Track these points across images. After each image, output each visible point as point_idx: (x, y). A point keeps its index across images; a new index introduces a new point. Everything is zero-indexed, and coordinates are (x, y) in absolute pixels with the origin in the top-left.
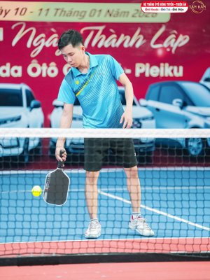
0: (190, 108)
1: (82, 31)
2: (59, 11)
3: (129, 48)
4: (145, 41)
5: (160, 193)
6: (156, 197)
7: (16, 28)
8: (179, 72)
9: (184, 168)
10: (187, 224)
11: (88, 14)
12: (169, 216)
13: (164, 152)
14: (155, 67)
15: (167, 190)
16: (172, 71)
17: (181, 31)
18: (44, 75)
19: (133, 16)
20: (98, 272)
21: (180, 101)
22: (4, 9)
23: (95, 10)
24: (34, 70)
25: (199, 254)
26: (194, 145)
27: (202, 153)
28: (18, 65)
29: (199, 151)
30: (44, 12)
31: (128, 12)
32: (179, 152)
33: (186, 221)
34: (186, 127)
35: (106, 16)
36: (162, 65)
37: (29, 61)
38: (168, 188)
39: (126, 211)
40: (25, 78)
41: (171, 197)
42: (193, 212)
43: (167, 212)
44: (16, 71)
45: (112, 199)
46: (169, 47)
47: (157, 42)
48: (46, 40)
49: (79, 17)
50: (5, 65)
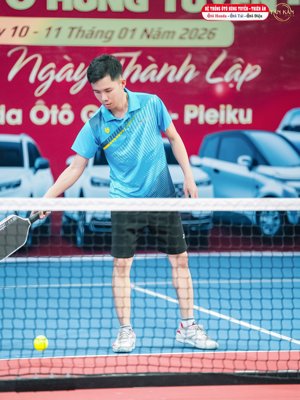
0: (262, 169)
2: (75, 31)
3: (175, 83)
4: (198, 73)
5: (219, 289)
6: (214, 294)
7: (15, 53)
8: (246, 117)
9: (255, 254)
10: (259, 332)
11: (116, 34)
12: (233, 320)
13: (226, 230)
14: (212, 111)
15: (230, 284)
16: (237, 116)
17: (249, 60)
18: (54, 122)
19: (181, 38)
21: (248, 158)
23: (127, 29)
24: (40, 115)
25: (276, 374)
26: (269, 220)
27: (279, 232)
28: (17, 108)
29: (275, 230)
30: (53, 33)
31: (174, 33)
32: (247, 231)
33: (258, 328)
34: (256, 196)
35: (142, 37)
36: (222, 107)
37: (32, 102)
38: (232, 282)
39: (171, 313)
40: (27, 127)
41: (235, 294)
42: (267, 315)
43: (230, 316)
44: (14, 117)
45: (151, 297)
46: (233, 81)
47: (214, 75)
48: (57, 71)
49: (103, 39)
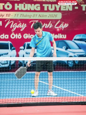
0: (69, 50)
1: (30, 22)
2: (22, 15)
3: (47, 28)
4: (53, 26)
5: (58, 81)
6: (57, 82)
7: (6, 21)
8: (65, 37)
9: (67, 71)
10: (68, 92)
11: (32, 16)
12: (62, 89)
13: (60, 66)
14: (56, 35)
15: (61, 79)
16: (62, 36)
17: (65, 22)
18: (16, 38)
19: (48, 17)
20: (36, 109)
21: (65, 47)
22: (2, 14)
23: (35, 15)
24: (13, 36)
25: (72, 102)
26: (71, 63)
27: (73, 66)
28: (7, 34)
29: (72, 65)
30: (16, 15)
31: (47, 16)
32: (65, 66)
33: (68, 91)
34: (67, 57)
35: (39, 17)
36: (59, 34)
37: (11, 33)
38: (59, 79)
39: (46, 87)
40: (10, 39)
41: (62, 82)
42: (70, 87)
43: (61, 88)
44: (6, 37)
45: (41, 83)
46: (61, 28)
47: (57, 26)
48: (17, 25)
49: (29, 17)
50: (2, 34)
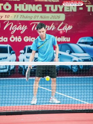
0: (73, 54)
1: (31, 24)
2: (22, 16)
3: (49, 30)
4: (55, 28)
6: (60, 88)
7: (5, 23)
8: (68, 40)
9: (71, 77)
11: (33, 18)
12: (65, 96)
13: (63, 71)
14: (59, 38)
16: (66, 39)
17: (69, 24)
18: (16, 41)
19: (51, 18)
20: (37, 118)
21: (69, 51)
22: (1, 15)
23: (36, 16)
24: (12, 39)
25: (77, 110)
26: (75, 68)
27: (78, 71)
28: (6, 37)
29: (76, 70)
30: (16, 17)
31: (49, 17)
32: (69, 71)
33: (72, 98)
34: (71, 61)
35: (40, 18)
36: (62, 37)
37: (11, 35)
38: (62, 85)
39: (48, 94)
40: (9, 42)
41: (66, 88)
42: (74, 94)
43: (64, 94)
44: (5, 40)
46: (65, 30)
47: (60, 28)
48: (17, 27)
49: (30, 18)
50: (1, 37)
